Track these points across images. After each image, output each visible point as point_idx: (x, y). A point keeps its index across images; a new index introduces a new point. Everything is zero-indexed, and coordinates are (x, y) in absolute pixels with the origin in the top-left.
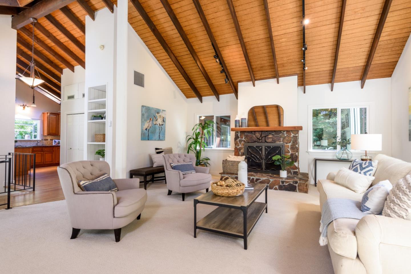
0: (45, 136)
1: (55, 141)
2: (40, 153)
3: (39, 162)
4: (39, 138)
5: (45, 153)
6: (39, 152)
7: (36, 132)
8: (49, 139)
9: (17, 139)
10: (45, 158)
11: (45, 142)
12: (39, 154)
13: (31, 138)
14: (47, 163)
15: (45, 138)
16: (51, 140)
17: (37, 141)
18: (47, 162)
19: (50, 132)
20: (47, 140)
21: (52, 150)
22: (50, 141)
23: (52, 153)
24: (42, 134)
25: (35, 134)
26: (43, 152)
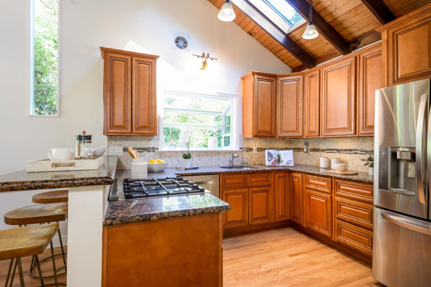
0: (248, 139)
1: (270, 155)
2: (240, 193)
3: (239, 219)
4: (234, 146)
5: (252, 192)
6: (238, 190)
7: (228, 129)
8: (255, 148)
9: (191, 149)
10: (252, 207)
11: (246, 155)
12: (236, 194)
13: (219, 145)
14: (255, 222)
15: (246, 147)
16: (258, 150)
17: (232, 153)
18: (256, 219)
19: (259, 129)
20: (251, 150)
21: (267, 183)
22: (256, 152)
23: (266, 191)
24: (241, 133)
25: (227, 135)
26: (246, 190)
